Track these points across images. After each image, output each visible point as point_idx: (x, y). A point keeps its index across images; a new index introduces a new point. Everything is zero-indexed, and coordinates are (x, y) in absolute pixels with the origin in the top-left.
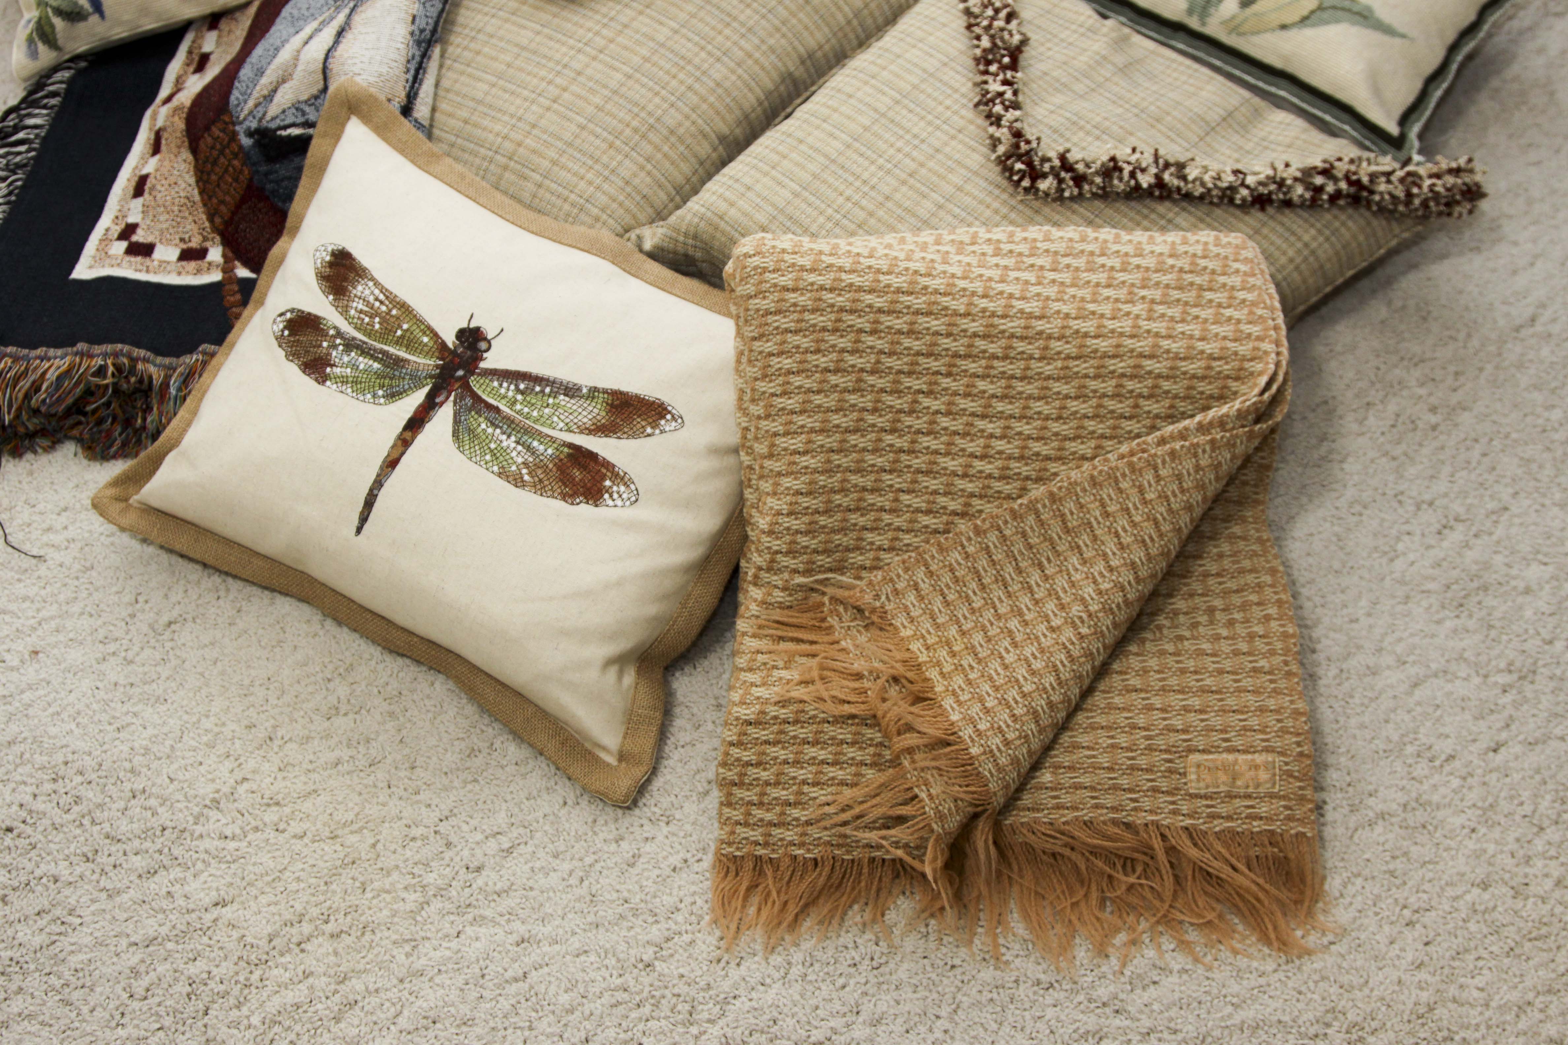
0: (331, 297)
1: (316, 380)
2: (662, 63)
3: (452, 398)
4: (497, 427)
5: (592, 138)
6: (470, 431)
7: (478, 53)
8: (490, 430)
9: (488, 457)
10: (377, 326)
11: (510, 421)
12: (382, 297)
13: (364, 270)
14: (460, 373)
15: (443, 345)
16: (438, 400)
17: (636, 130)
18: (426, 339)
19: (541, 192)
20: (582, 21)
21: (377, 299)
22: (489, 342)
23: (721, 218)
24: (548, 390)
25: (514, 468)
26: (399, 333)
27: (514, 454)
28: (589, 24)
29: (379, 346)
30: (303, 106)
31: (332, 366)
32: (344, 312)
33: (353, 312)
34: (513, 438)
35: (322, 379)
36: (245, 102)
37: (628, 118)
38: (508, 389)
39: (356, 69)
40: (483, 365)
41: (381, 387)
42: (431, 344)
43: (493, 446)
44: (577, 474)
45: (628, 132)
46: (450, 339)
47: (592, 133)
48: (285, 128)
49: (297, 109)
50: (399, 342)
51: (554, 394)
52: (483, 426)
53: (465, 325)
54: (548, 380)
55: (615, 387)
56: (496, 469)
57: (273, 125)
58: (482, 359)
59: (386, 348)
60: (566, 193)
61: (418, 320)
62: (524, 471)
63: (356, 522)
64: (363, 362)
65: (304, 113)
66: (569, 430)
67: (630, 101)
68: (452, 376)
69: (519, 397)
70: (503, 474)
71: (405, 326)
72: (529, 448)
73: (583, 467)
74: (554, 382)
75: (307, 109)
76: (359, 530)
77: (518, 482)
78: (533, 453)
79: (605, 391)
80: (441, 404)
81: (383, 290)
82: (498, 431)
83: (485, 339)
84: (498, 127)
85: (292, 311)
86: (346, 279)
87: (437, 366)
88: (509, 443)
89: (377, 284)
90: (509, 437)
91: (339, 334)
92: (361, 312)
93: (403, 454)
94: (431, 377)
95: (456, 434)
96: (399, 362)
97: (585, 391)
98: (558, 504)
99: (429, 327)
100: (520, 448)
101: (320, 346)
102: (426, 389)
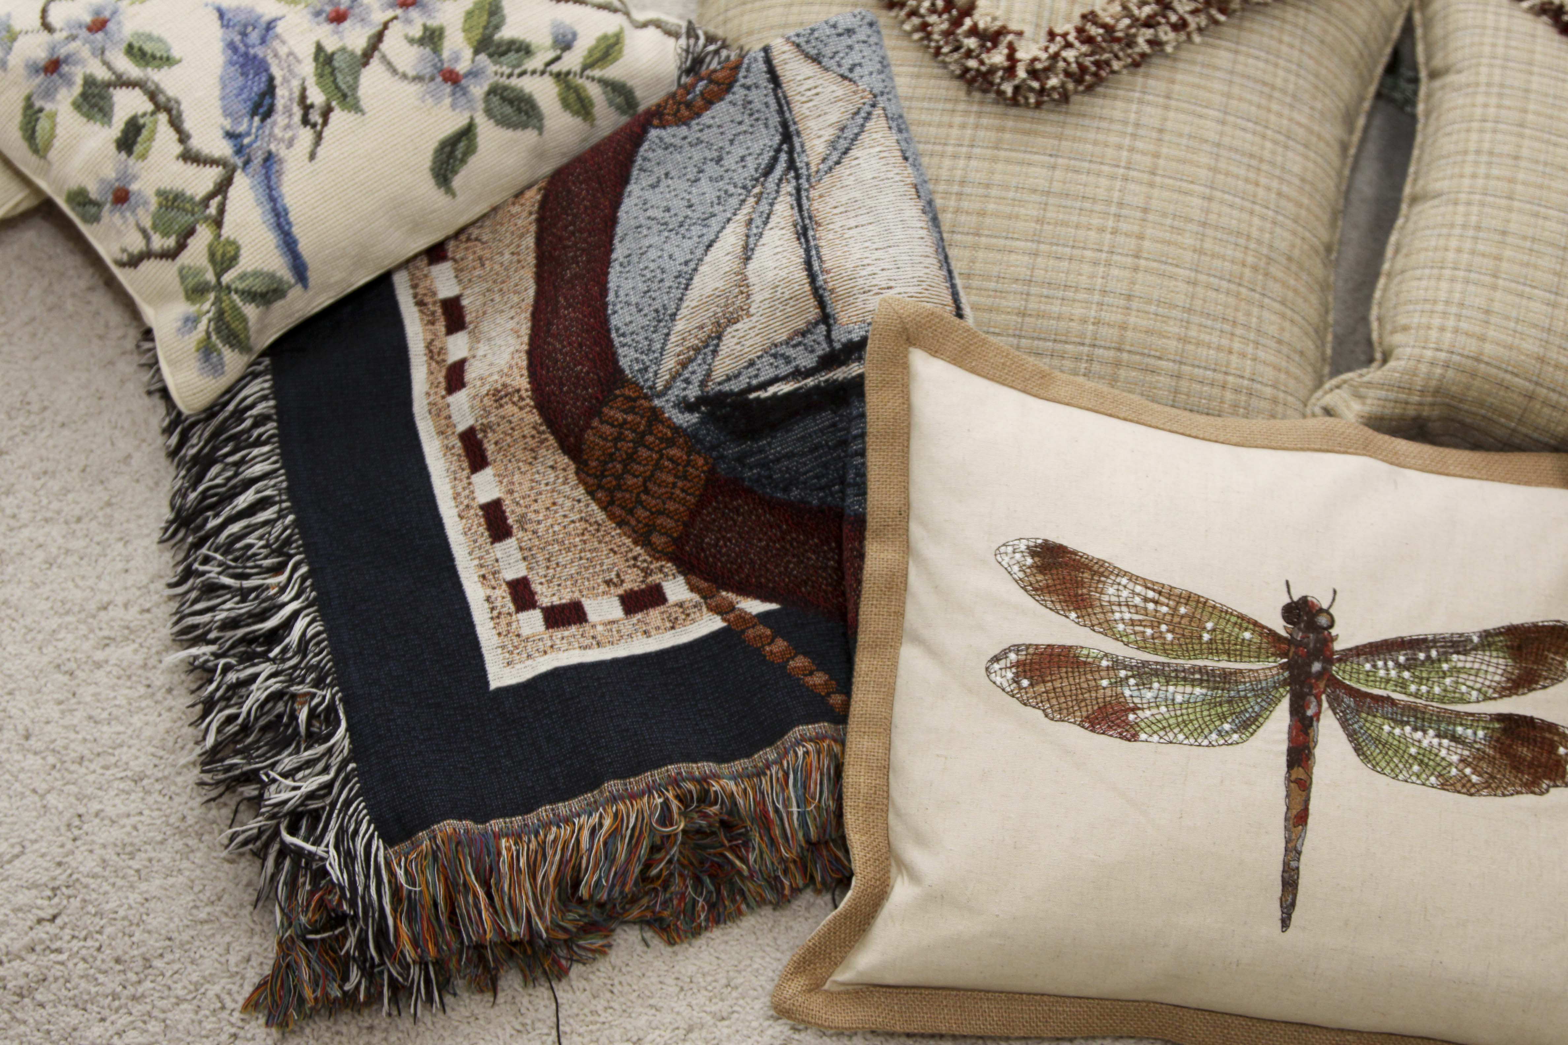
0: (1073, 615)
1: (1121, 737)
2: (1234, 170)
3: (1325, 705)
4: (1403, 724)
5: (1212, 294)
6: (1377, 741)
7: (982, 214)
8: (1397, 731)
9: (1416, 768)
10: (1169, 637)
11: (1412, 710)
12: (1151, 594)
13: (1101, 563)
14: (1316, 667)
15: (1272, 634)
16: (1310, 713)
17: (1255, 269)
18: (1247, 635)
19: (1184, 384)
20: (1101, 137)
21: (1146, 600)
22: (1327, 612)
23: (1477, 360)
24: (1434, 653)
25: (1454, 771)
26: (1206, 637)
27: (1443, 753)
28: (1113, 139)
29: (1188, 663)
30: (783, 350)
31: (1134, 710)
32: (1108, 629)
33: (1121, 627)
34: (1431, 732)
35: (1131, 734)
36: (658, 362)
37: (1239, 255)
38: (1386, 668)
39: (881, 280)
40: (1338, 646)
41: (1223, 718)
42: (1257, 640)
43: (1413, 750)
44: (1524, 751)
45: (1248, 272)
46: (1279, 625)
47: (1208, 286)
48: (764, 386)
49: (775, 356)
50: (1212, 649)
51: (1444, 657)
52: (1386, 728)
53: (1286, 600)
54: (1425, 640)
55: (1506, 622)
56: (1433, 779)
57: (735, 386)
58: (1333, 639)
59: (1200, 663)
60: (1220, 377)
61: (1223, 613)
62: (1468, 771)
63: (1277, 913)
64: (1179, 692)
65: (788, 360)
66: (1487, 698)
67: (1230, 232)
68: (1309, 674)
69: (1406, 674)
70: (1446, 784)
71: (1209, 625)
72: (1455, 738)
73: (1527, 741)
74: (1435, 641)
75: (791, 352)
76: (1285, 923)
77: (1466, 788)
78: (1463, 743)
79: (1498, 632)
80: (1318, 714)
81: (1147, 584)
82: (1408, 729)
83: (1321, 611)
84: (1078, 311)
85: (1017, 648)
86: (1081, 584)
87: (1282, 667)
88: (1429, 739)
89: (1133, 578)
90: (1425, 732)
91: (1117, 664)
92: (1132, 623)
93: (1307, 801)
94: (1284, 683)
95: (1358, 750)
96: (1227, 678)
97: (1476, 639)
98: (1527, 800)
99: (1241, 617)
100: (1445, 742)
101: (1097, 688)
102: (1284, 706)
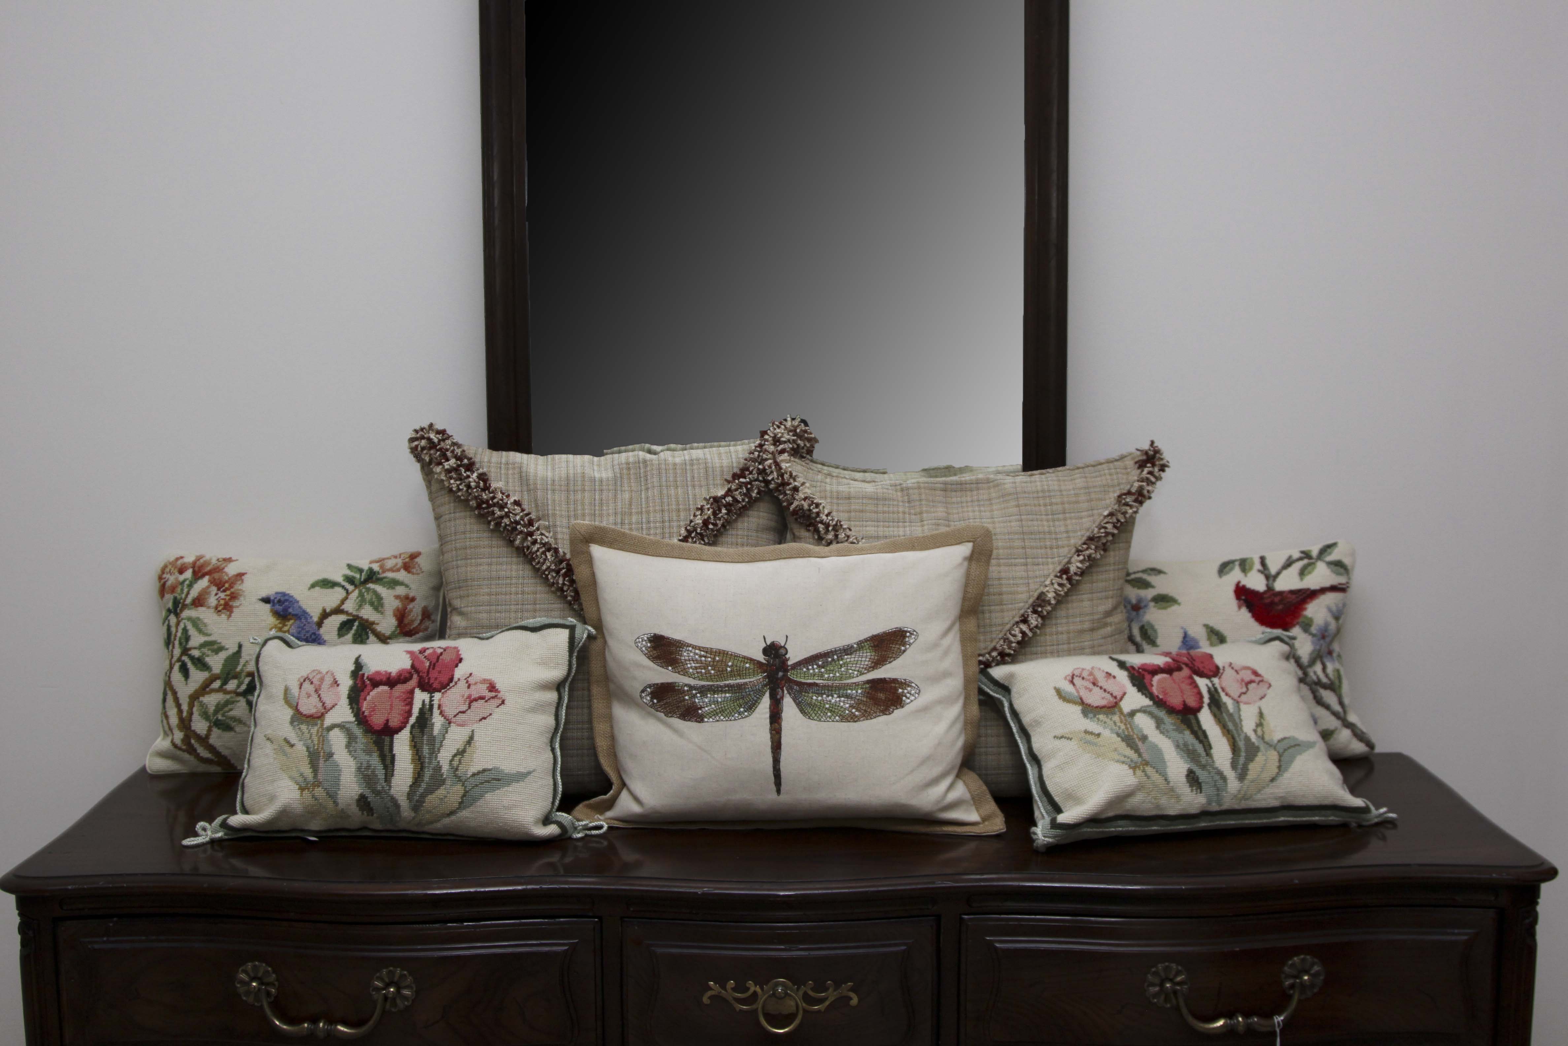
0: (670, 668)
1: (696, 721)
3: (786, 692)
4: (822, 695)
6: (810, 705)
8: (820, 698)
9: (829, 714)
10: (713, 672)
11: (826, 687)
12: (703, 653)
13: (679, 642)
14: (781, 674)
15: (759, 663)
16: (778, 697)
18: (747, 665)
21: (701, 656)
22: (784, 647)
24: (835, 657)
25: (847, 712)
26: (729, 669)
27: (842, 704)
29: (722, 683)
31: (701, 708)
32: (685, 673)
33: (691, 670)
34: (835, 696)
35: (700, 719)
38: (814, 669)
40: (790, 663)
41: (740, 706)
42: (752, 667)
43: (827, 706)
44: (881, 696)
46: (761, 658)
50: (732, 675)
51: (840, 658)
52: (814, 698)
53: (764, 645)
54: (832, 652)
55: (870, 635)
56: (837, 718)
58: (787, 660)
59: (727, 682)
61: (735, 656)
62: (854, 710)
63: (774, 788)
64: (719, 697)
66: (862, 674)
68: (777, 679)
69: (823, 670)
70: (844, 719)
71: (730, 664)
72: (848, 696)
73: (882, 690)
74: (836, 651)
76: (779, 791)
77: (853, 719)
78: (851, 698)
79: (866, 640)
80: (782, 698)
81: (700, 648)
82: (825, 696)
83: (781, 647)
85: (649, 687)
86: (671, 653)
87: (764, 678)
88: (835, 699)
89: (694, 647)
90: (833, 696)
91: (691, 688)
92: (696, 668)
93: (780, 737)
94: (765, 685)
95: (802, 711)
96: (740, 687)
97: (855, 646)
98: (883, 718)
99: (744, 657)
100: (842, 699)
101: (685, 700)
102: (767, 694)
